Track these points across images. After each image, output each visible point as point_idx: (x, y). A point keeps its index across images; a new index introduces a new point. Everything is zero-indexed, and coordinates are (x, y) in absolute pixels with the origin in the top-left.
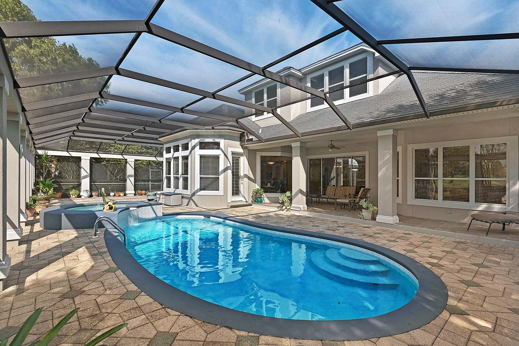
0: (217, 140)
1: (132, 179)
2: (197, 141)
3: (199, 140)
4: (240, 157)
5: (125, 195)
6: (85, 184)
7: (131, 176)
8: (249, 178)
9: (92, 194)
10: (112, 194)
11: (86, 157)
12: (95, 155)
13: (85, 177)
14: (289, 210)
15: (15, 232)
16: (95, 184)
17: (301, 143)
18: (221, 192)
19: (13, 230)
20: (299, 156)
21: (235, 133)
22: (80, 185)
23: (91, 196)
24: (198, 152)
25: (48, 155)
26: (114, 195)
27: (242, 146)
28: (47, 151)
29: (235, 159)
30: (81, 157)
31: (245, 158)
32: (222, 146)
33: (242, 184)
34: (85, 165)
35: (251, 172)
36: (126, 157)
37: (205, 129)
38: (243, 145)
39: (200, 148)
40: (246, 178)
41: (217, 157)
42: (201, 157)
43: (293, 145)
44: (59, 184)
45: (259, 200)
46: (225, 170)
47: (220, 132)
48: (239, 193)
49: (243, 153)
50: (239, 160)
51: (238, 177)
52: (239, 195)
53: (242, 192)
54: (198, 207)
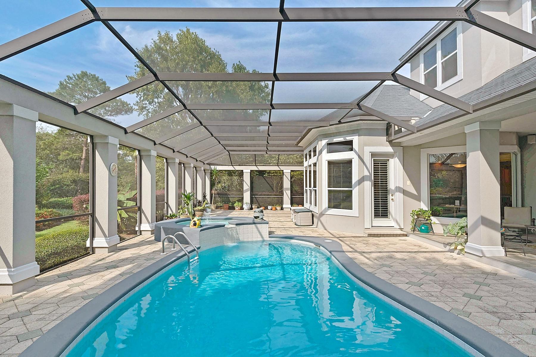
0: (349, 138)
1: (289, 192)
2: (324, 142)
3: (327, 141)
4: (389, 159)
5: (282, 209)
6: (247, 197)
7: (287, 189)
8: (405, 193)
9: (253, 206)
10: (270, 207)
11: (247, 170)
12: (254, 168)
13: (247, 191)
14: (462, 252)
15: (105, 240)
16: (256, 196)
17: (482, 123)
18: (355, 212)
19: (104, 238)
20: (479, 150)
21: (377, 124)
22: (243, 198)
23: (251, 209)
24: (327, 157)
25: (217, 170)
26: (271, 208)
27: (390, 142)
28: (216, 166)
29: (381, 163)
30: (243, 170)
31: (398, 160)
32: (355, 146)
33: (393, 201)
34: (247, 178)
35: (409, 182)
36: (282, 168)
37: (330, 125)
38: (392, 141)
39: (329, 152)
40: (399, 192)
41: (349, 162)
42: (330, 163)
43: (468, 130)
44: (227, 196)
45: (423, 228)
46: (361, 181)
47: (353, 125)
48: (387, 215)
49: (393, 153)
50: (386, 163)
51: (387, 190)
52: (387, 217)
53: (392, 214)
54: (326, 230)
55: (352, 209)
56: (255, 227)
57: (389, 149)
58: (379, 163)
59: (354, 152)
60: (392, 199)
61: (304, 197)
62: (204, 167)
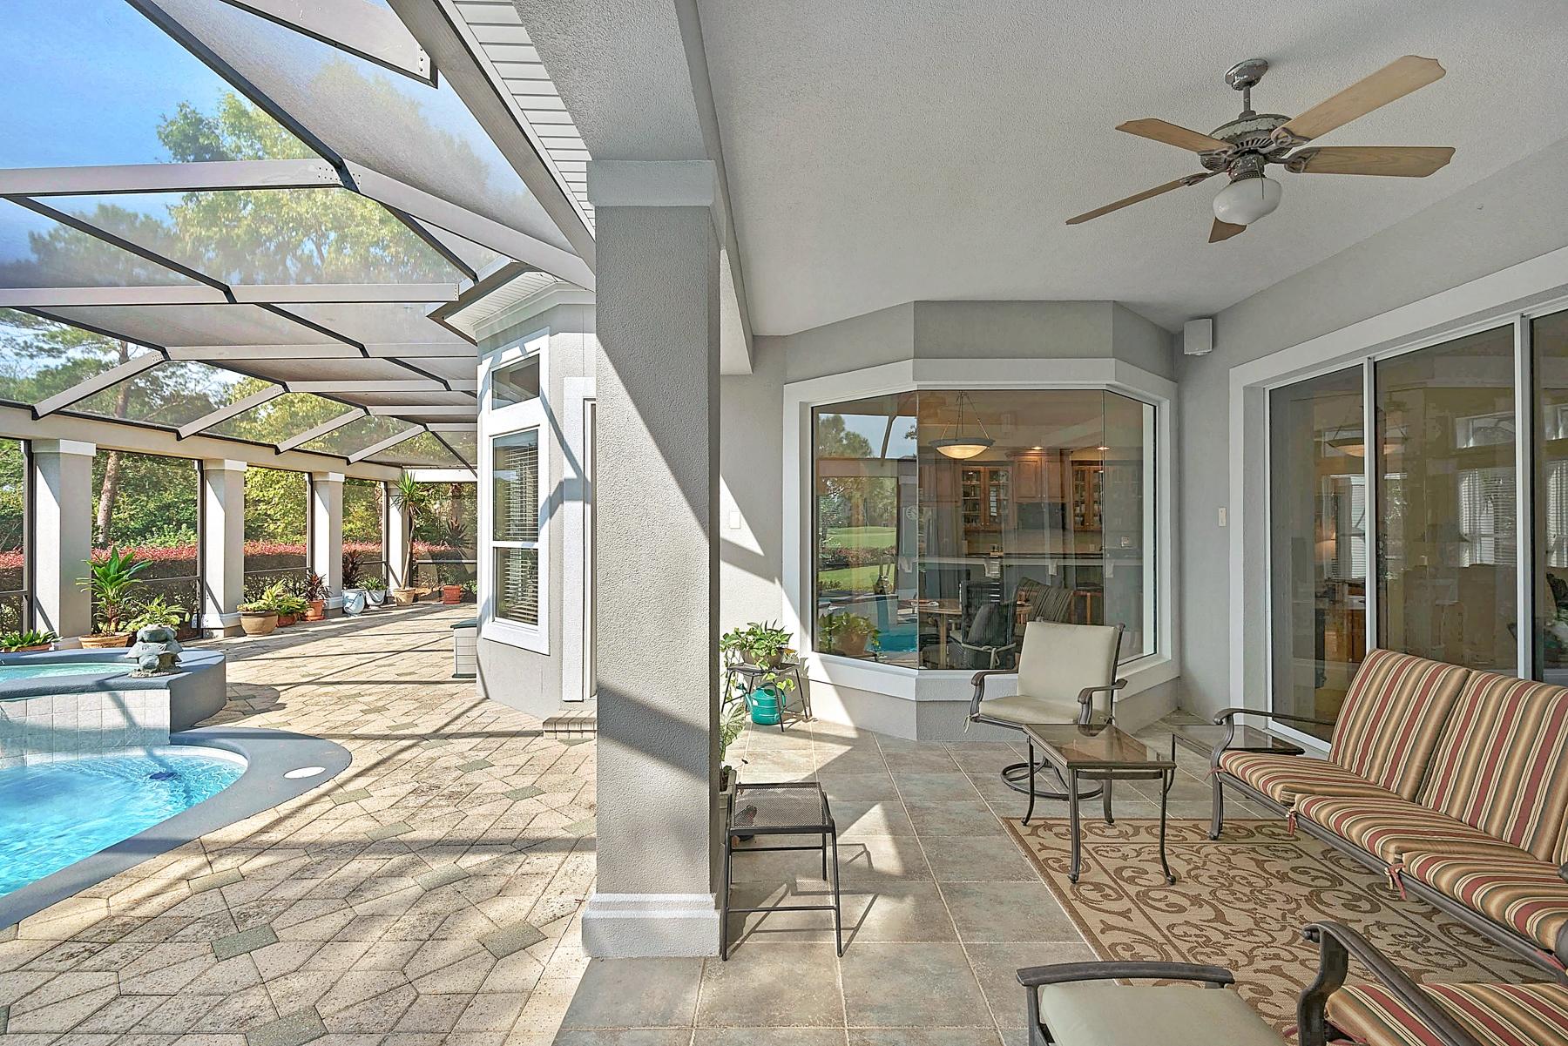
0: (530, 348)
2: (485, 367)
3: (489, 361)
18: (541, 634)
25: (422, 480)
32: (543, 375)
54: (488, 698)
55: (536, 622)
56: (111, 704)
59: (541, 402)
62: (351, 474)
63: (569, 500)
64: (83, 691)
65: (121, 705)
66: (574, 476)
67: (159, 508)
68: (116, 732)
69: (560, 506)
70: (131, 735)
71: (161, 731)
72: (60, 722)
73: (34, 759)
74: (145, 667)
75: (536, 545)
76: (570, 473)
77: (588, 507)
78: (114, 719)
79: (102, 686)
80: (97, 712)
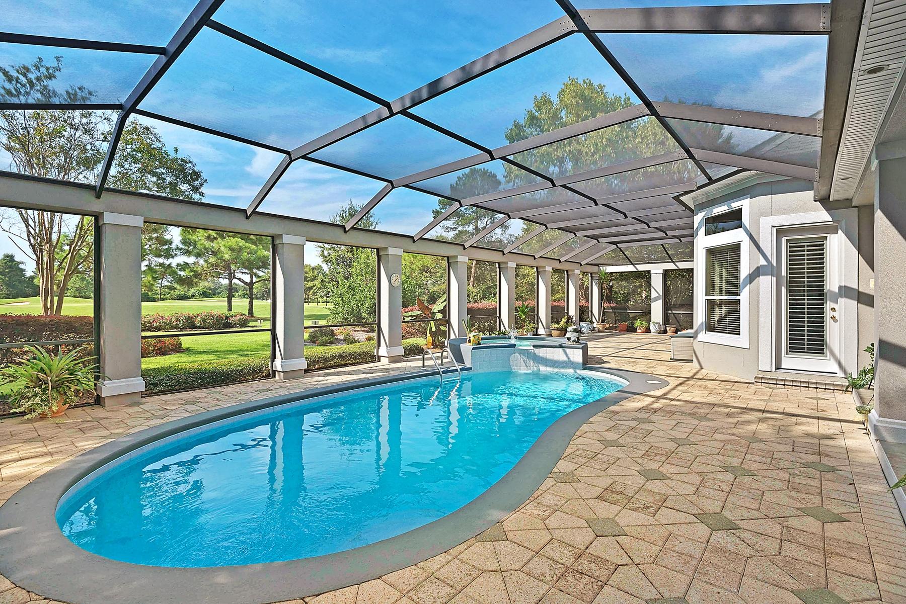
0: (736, 206)
2: (702, 216)
3: (704, 214)
4: (827, 237)
6: (657, 309)
9: (667, 327)
11: (657, 270)
12: (670, 266)
13: (656, 299)
15: (386, 350)
16: (674, 312)
18: (746, 339)
22: (649, 312)
23: (664, 331)
24: (704, 242)
25: (607, 272)
27: (822, 201)
30: (650, 271)
32: (747, 218)
33: (835, 322)
34: (657, 283)
39: (707, 233)
40: (848, 297)
41: (737, 248)
44: (626, 311)
46: (751, 279)
48: (823, 350)
49: (832, 223)
50: (823, 245)
51: (822, 295)
52: (823, 353)
53: (832, 346)
54: (702, 368)
55: (739, 334)
56: (563, 353)
57: (823, 216)
58: (804, 246)
59: (743, 230)
60: (833, 318)
61: (693, 314)
62: (582, 270)
63: (763, 275)
64: (555, 348)
65: (566, 353)
66: (765, 263)
67: (487, 288)
68: (564, 362)
69: (757, 278)
70: (569, 364)
71: (580, 364)
72: (549, 357)
73: (543, 369)
74: (573, 341)
75: (738, 298)
76: (763, 262)
77: (774, 279)
78: (564, 358)
79: (561, 346)
80: (557, 355)
